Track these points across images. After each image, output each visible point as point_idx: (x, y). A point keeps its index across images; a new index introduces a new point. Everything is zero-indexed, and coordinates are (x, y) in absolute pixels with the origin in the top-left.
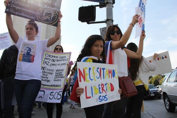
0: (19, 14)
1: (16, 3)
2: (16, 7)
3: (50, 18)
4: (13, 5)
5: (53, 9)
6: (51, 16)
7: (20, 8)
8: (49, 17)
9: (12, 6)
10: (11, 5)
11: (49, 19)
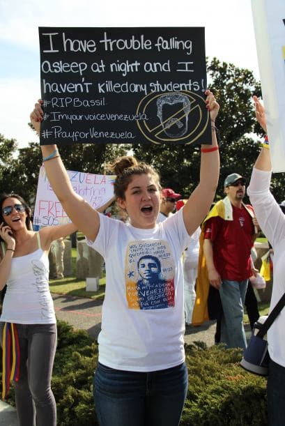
0: (82, 135)
1: (64, 104)
2: (67, 117)
3: (183, 121)
4: (57, 115)
5: (183, 87)
6: (183, 113)
7: (80, 117)
8: (178, 117)
9: (57, 118)
10: (51, 117)
11: (180, 126)
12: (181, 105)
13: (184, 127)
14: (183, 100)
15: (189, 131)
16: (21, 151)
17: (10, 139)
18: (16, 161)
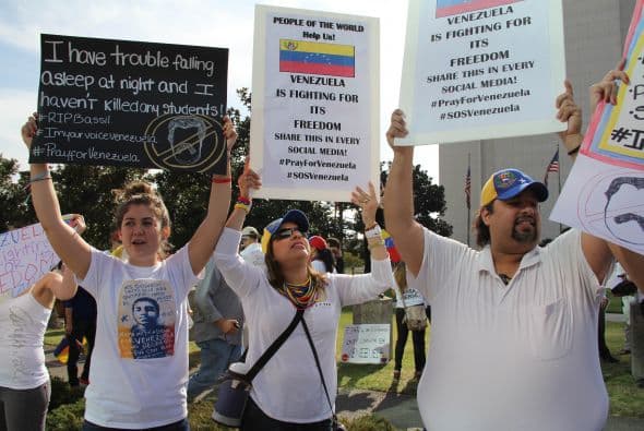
0: (80, 155)
2: (64, 134)
4: (52, 131)
5: (200, 111)
6: (197, 138)
7: (80, 135)
8: (190, 142)
9: (52, 134)
10: (46, 132)
11: (193, 152)
12: (194, 130)
13: (197, 153)
14: (199, 125)
15: (203, 158)
16: (23, 174)
17: (9, 159)
18: (16, 186)
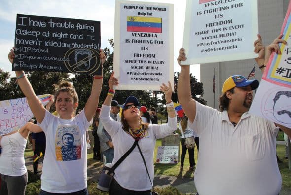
0: (35, 66)
1: (26, 50)
2: (27, 57)
3: (88, 63)
4: (22, 56)
5: (89, 47)
7: (35, 57)
8: (85, 60)
10: (19, 56)
11: (86, 65)
12: (87, 55)
13: (88, 66)
14: (89, 53)
15: (90, 68)
17: (6, 72)
